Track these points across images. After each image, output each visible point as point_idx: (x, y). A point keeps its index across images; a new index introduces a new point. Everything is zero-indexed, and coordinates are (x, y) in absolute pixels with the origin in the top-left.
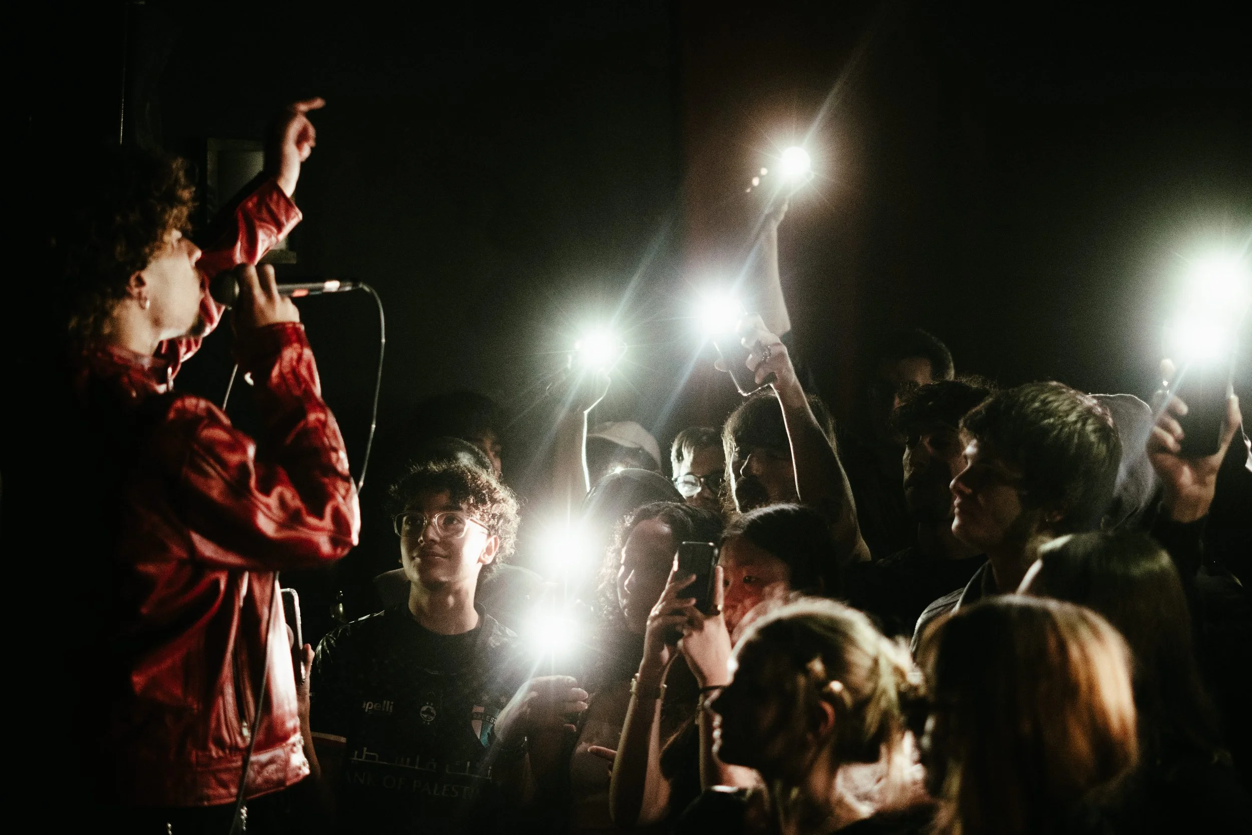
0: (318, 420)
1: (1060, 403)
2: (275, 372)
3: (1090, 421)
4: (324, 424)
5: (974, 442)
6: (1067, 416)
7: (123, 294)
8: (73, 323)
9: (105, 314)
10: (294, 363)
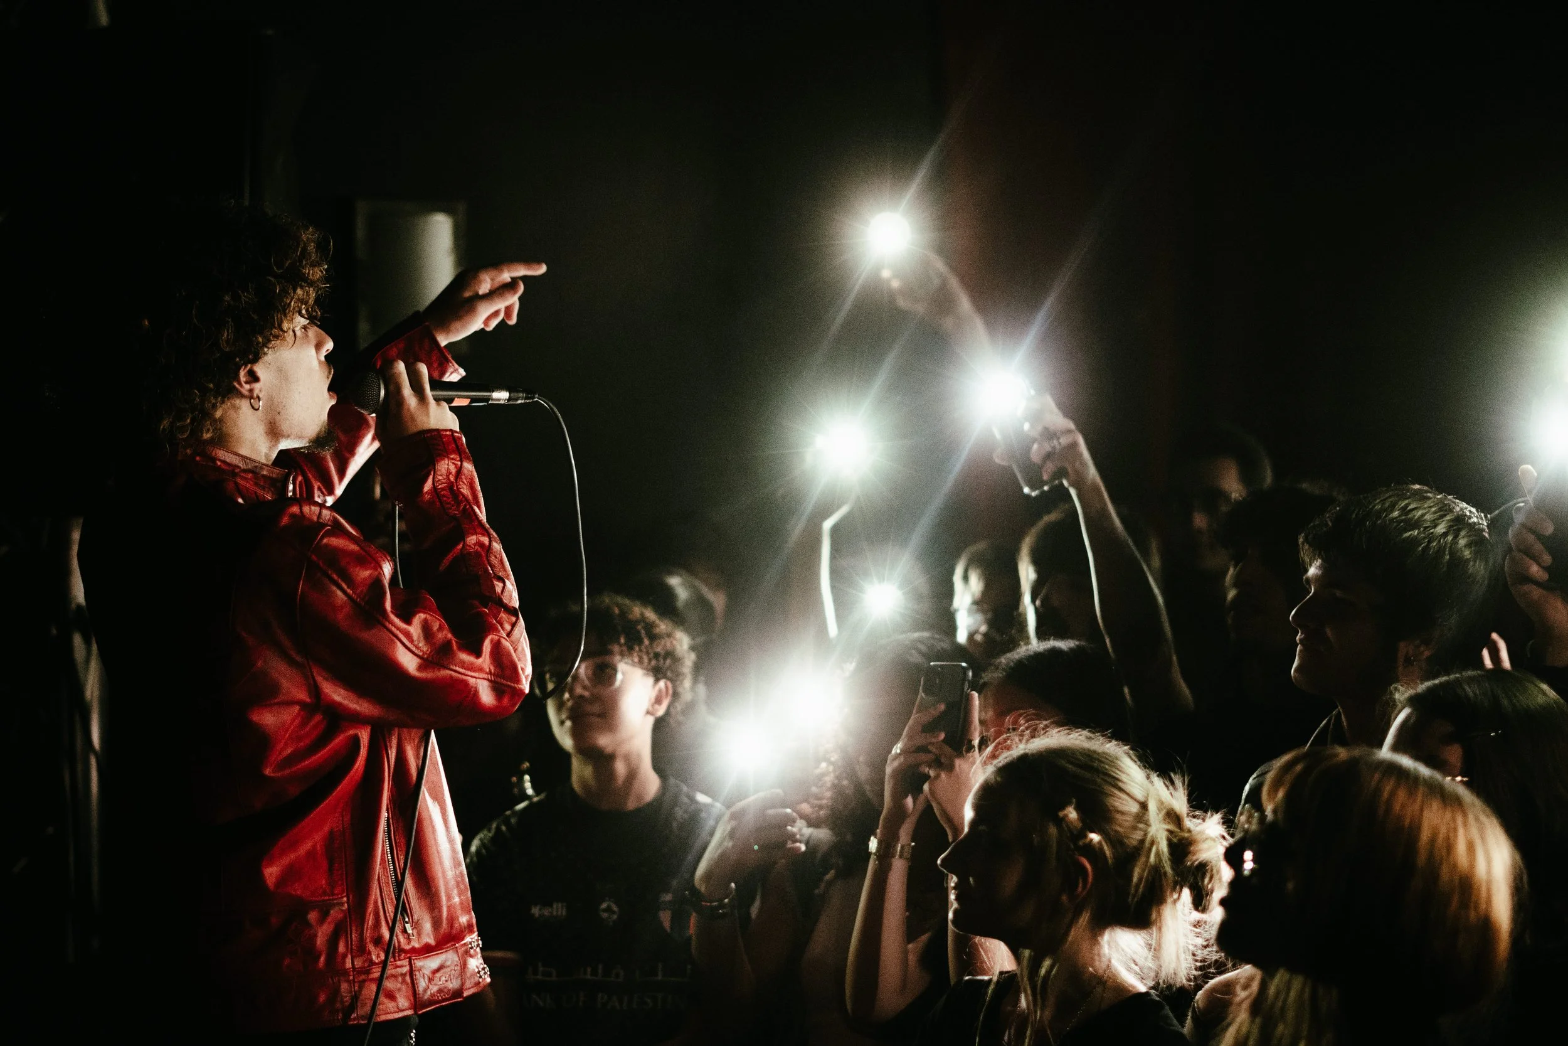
0: (481, 544)
1: (1425, 512)
2: (428, 486)
3: (1463, 533)
4: (489, 549)
5: (1318, 562)
6: (1435, 526)
7: (229, 391)
8: (165, 423)
9: (205, 414)
10: (452, 478)
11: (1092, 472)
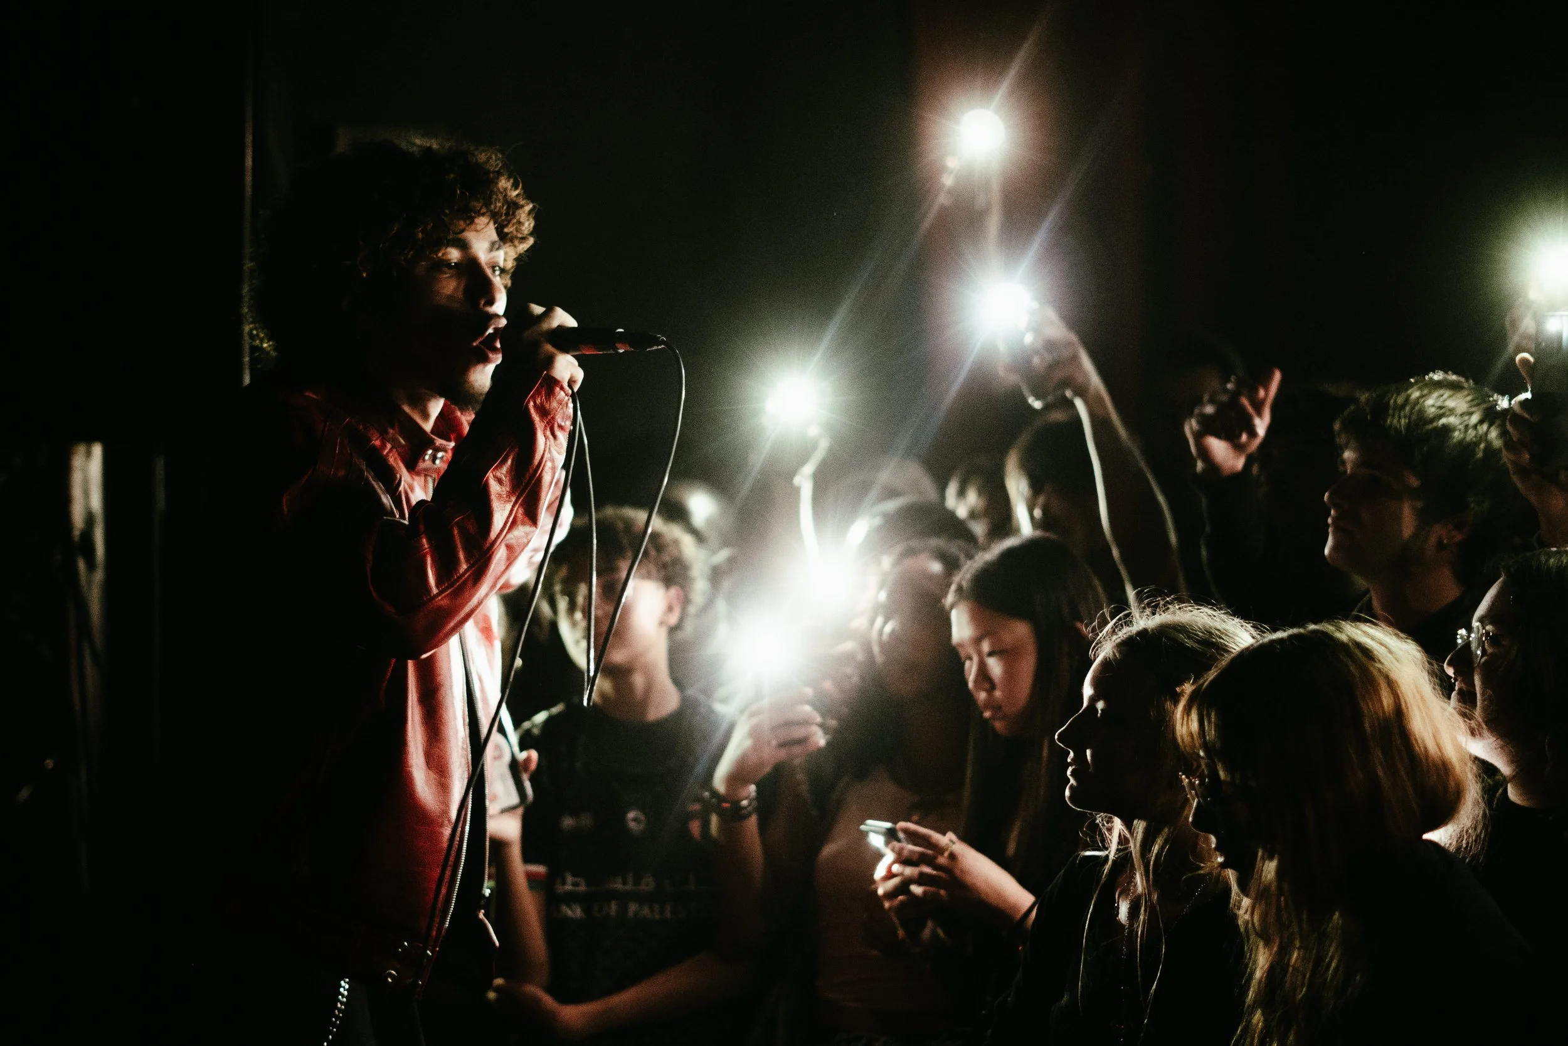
11: (1095, 380)
